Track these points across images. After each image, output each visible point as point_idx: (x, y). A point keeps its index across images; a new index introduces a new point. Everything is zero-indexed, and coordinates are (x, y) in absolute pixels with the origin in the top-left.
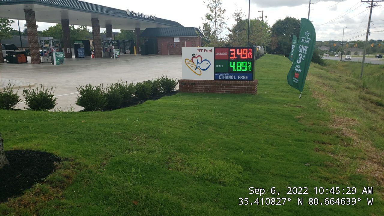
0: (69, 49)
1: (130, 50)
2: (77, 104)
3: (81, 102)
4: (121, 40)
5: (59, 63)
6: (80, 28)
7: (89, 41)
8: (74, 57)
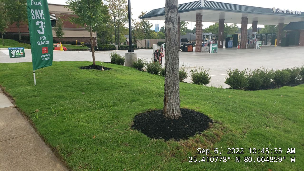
0: (222, 41)
1: (271, 42)
2: (225, 83)
3: (228, 82)
4: (264, 34)
5: (213, 52)
6: (232, 26)
7: (237, 35)
8: (224, 47)
